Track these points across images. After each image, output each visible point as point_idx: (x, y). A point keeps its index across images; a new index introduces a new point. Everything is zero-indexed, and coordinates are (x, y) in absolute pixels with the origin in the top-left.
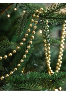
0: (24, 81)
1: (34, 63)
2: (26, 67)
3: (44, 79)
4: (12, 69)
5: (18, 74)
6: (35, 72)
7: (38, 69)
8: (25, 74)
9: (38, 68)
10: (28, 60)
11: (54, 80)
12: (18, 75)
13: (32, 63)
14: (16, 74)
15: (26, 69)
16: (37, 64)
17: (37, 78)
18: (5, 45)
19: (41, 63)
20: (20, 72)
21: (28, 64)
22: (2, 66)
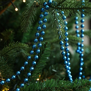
0: (40, 90)
1: (52, 68)
2: (43, 74)
3: (62, 88)
4: (25, 76)
5: (33, 82)
6: (52, 79)
7: (57, 76)
8: (41, 82)
9: (57, 74)
10: (45, 65)
11: (75, 89)
12: (33, 84)
13: (50, 68)
14: (30, 82)
15: (43, 76)
16: (55, 70)
17: (54, 87)
18: (15, 47)
19: (61, 69)
20: (35, 80)
21: (45, 70)
22: (12, 72)
